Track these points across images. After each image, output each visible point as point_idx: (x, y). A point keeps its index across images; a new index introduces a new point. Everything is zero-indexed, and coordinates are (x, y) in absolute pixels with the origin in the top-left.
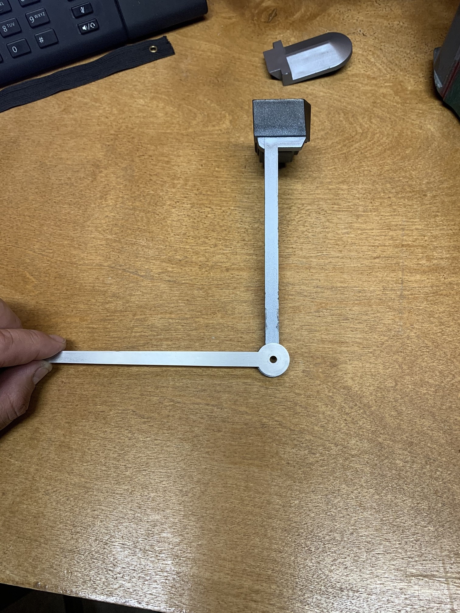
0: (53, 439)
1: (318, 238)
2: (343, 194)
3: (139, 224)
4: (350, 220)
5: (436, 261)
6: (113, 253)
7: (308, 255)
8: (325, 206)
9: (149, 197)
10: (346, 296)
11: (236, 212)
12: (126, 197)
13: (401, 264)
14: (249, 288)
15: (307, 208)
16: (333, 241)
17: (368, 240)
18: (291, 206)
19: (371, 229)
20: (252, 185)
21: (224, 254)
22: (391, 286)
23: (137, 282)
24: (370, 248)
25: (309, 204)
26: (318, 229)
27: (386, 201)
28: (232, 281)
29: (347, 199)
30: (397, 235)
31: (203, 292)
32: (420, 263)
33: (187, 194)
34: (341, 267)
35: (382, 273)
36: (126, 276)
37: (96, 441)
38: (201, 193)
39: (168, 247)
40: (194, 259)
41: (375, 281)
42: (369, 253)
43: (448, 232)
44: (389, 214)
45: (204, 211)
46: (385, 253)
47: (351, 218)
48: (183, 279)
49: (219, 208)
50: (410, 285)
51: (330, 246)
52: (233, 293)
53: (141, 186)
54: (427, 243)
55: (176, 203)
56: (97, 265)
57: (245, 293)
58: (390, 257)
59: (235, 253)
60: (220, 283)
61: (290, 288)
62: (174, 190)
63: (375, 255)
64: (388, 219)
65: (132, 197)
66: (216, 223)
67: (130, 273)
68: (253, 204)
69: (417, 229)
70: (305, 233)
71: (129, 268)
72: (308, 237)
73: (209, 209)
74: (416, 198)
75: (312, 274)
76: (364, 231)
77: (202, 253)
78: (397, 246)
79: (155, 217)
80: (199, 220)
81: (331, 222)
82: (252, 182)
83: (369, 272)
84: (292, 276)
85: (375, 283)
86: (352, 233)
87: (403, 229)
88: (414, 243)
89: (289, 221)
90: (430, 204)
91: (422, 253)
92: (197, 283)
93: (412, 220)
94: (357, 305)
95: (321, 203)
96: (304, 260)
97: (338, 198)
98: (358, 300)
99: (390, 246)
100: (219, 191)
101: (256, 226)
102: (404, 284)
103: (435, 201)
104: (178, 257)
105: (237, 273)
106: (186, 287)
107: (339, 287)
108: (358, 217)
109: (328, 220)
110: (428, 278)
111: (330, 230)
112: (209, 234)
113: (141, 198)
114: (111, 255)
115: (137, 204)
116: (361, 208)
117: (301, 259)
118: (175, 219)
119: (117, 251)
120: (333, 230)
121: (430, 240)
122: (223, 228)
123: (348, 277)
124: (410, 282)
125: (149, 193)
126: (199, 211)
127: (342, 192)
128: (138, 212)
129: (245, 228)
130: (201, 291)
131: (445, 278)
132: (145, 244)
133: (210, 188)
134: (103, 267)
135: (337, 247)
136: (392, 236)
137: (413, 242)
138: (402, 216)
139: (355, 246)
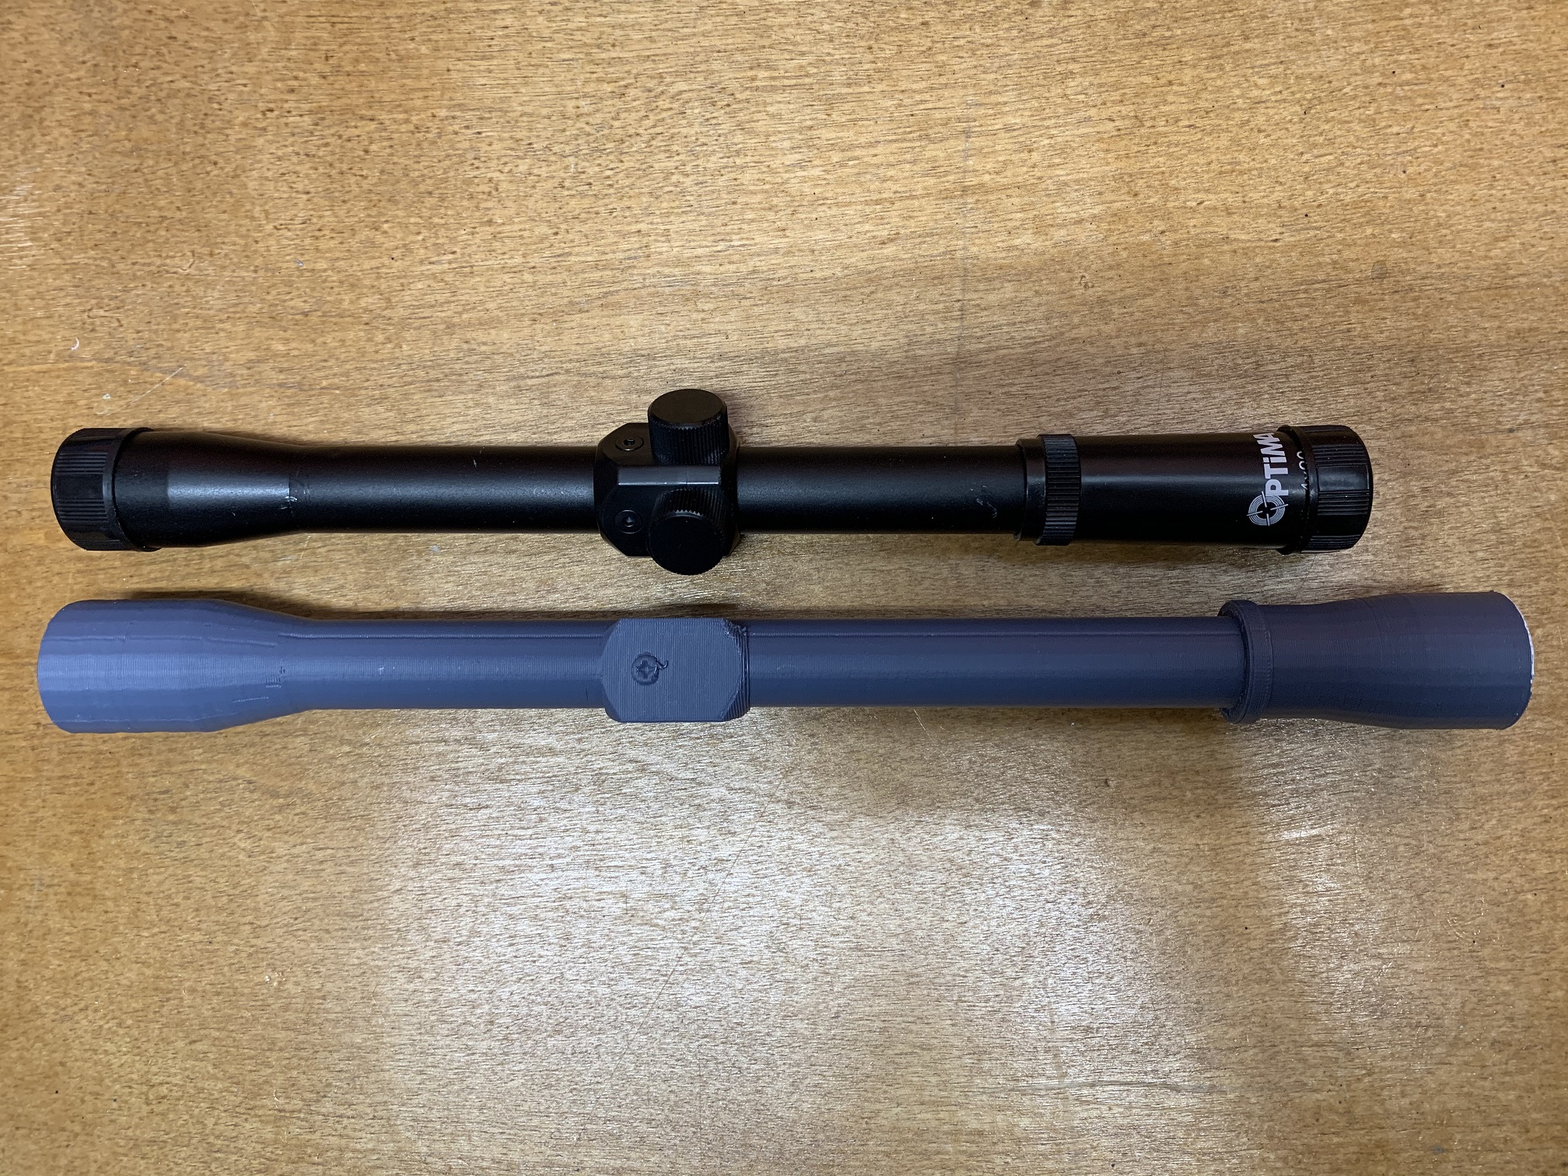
0: (47, 881)
1: (713, 192)
2: (781, 27)
3: (162, 203)
4: (806, 117)
5: (1063, 232)
6: (102, 313)
7: (687, 253)
8: (728, 77)
9: (177, 101)
10: (802, 377)
11: (456, 128)
12: (103, 109)
13: (958, 255)
14: (522, 383)
15: (673, 90)
16: (759, 197)
17: (861, 184)
18: (626, 86)
19: (871, 145)
20: (499, 23)
21: (434, 276)
22: (929, 329)
23: (189, 401)
24: (868, 210)
25: (677, 74)
26: (713, 159)
27: (914, 38)
28: (467, 363)
29: (795, 44)
30: (949, 157)
31: (388, 410)
32: (1017, 242)
33: (296, 78)
34: (787, 285)
35: (903, 291)
36: (153, 384)
37: (162, 870)
38: (337, 70)
39: (261, 273)
40: (346, 305)
41: (886, 317)
42: (867, 227)
43: (1101, 128)
44: (923, 85)
45: (356, 132)
46: (912, 223)
47: (809, 110)
48: (322, 374)
49: (402, 116)
50: (984, 319)
51: (750, 215)
52: (477, 405)
53: (145, 64)
54: (1039, 174)
55: (264, 113)
56: (60, 357)
57: (512, 401)
58: (928, 235)
59: (468, 270)
60: (433, 374)
61: (643, 369)
62: (251, 69)
63: (884, 233)
64: (922, 102)
65: (122, 109)
66: (399, 173)
67: (165, 372)
68: (508, 92)
69: (1008, 129)
70: (674, 178)
71: (158, 357)
72: (683, 192)
73: (373, 126)
74: (1008, 18)
75: (702, 315)
76: (849, 154)
77: (367, 282)
78: (946, 195)
79: (208, 173)
80: (345, 167)
81: (751, 132)
82: (495, 12)
83: (867, 291)
84: (647, 330)
85: (884, 326)
86: (815, 163)
87: (967, 133)
88: (998, 178)
89: (622, 141)
90: (1051, 34)
91: (1023, 210)
92: (366, 384)
93: (994, 99)
94: (834, 403)
95: (716, 66)
96: (676, 271)
97: (766, 42)
98: (838, 387)
99: (928, 195)
100: (393, 56)
101: (523, 167)
102: (970, 320)
103: (1065, 22)
104: (298, 303)
105: (480, 335)
106: (336, 398)
107: (783, 352)
108: (830, 103)
109: (740, 126)
110: (1036, 292)
111: (748, 159)
112: (380, 214)
113: (154, 110)
114: (98, 321)
115: (145, 131)
116: (838, 75)
117: (667, 271)
118: (269, 174)
119: (113, 304)
120: (755, 159)
121: (1046, 163)
122: (422, 188)
123: (808, 315)
124: (985, 309)
125: (174, 86)
126: (340, 137)
127: (781, 20)
128: (151, 162)
129: (491, 180)
130: (380, 409)
131: (1086, 286)
132: (192, 271)
133: (364, 48)
134: (79, 364)
135: (771, 216)
136: (934, 159)
137: (997, 173)
138: (965, 87)
139: (824, 208)
